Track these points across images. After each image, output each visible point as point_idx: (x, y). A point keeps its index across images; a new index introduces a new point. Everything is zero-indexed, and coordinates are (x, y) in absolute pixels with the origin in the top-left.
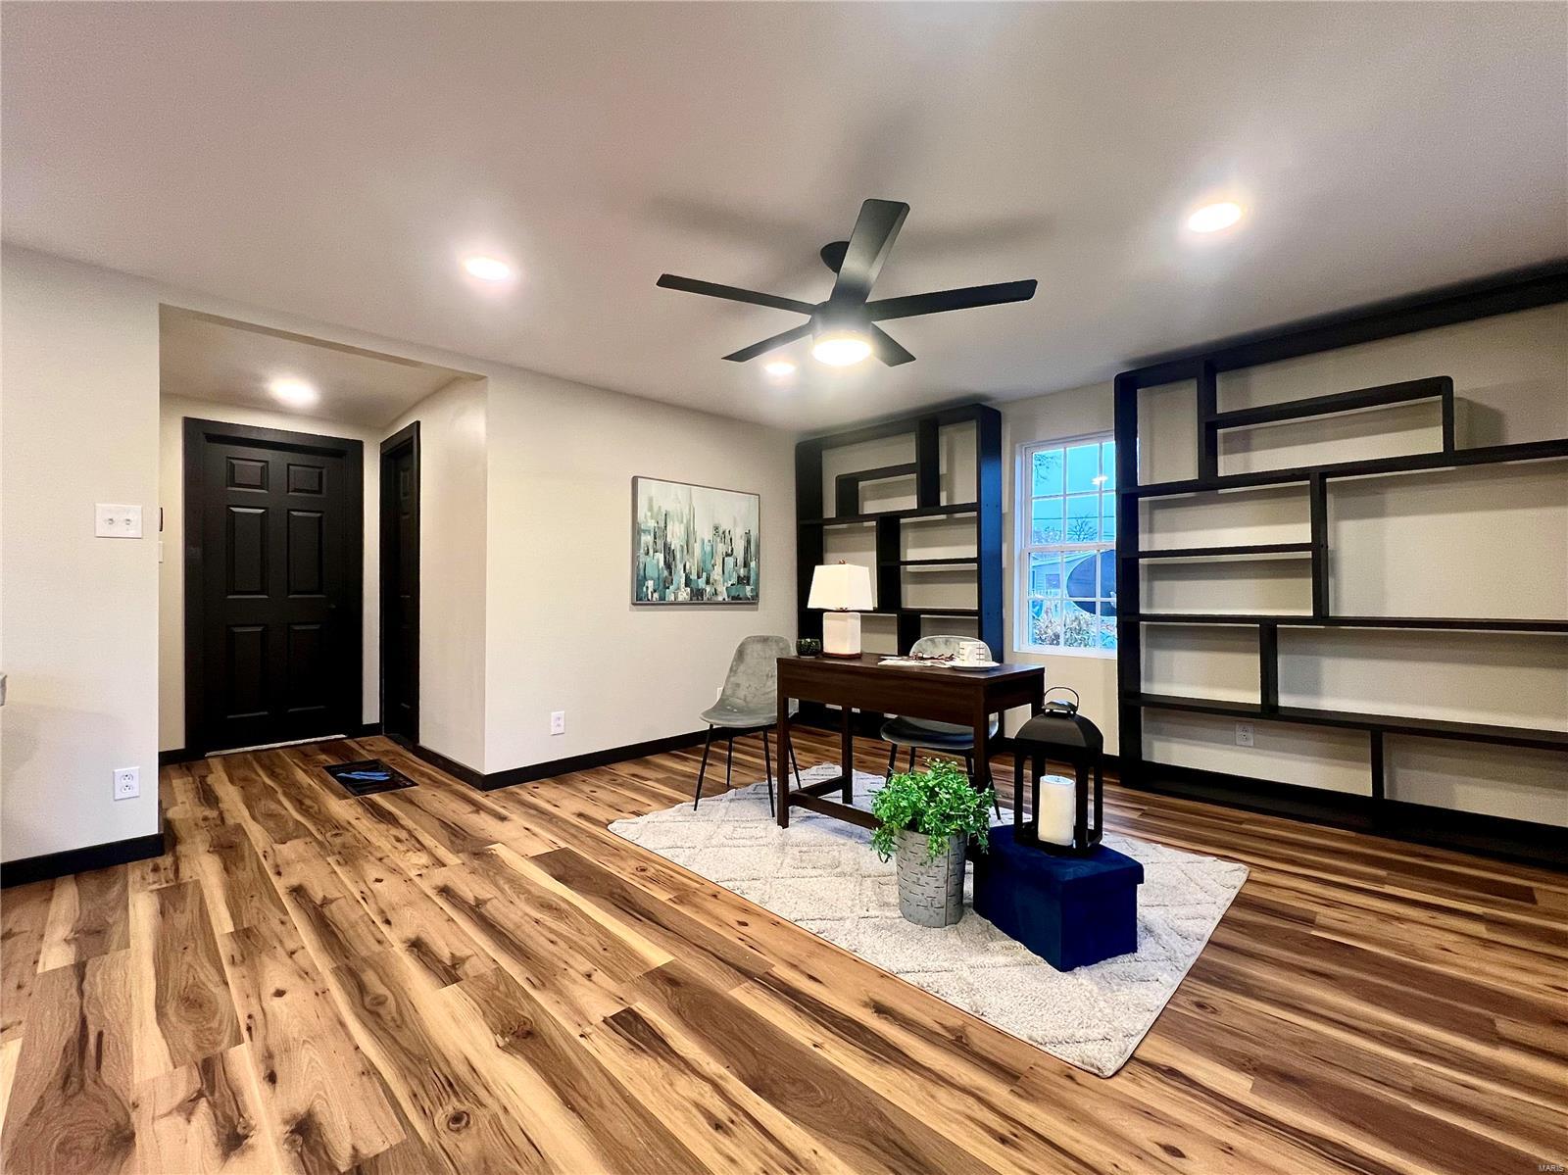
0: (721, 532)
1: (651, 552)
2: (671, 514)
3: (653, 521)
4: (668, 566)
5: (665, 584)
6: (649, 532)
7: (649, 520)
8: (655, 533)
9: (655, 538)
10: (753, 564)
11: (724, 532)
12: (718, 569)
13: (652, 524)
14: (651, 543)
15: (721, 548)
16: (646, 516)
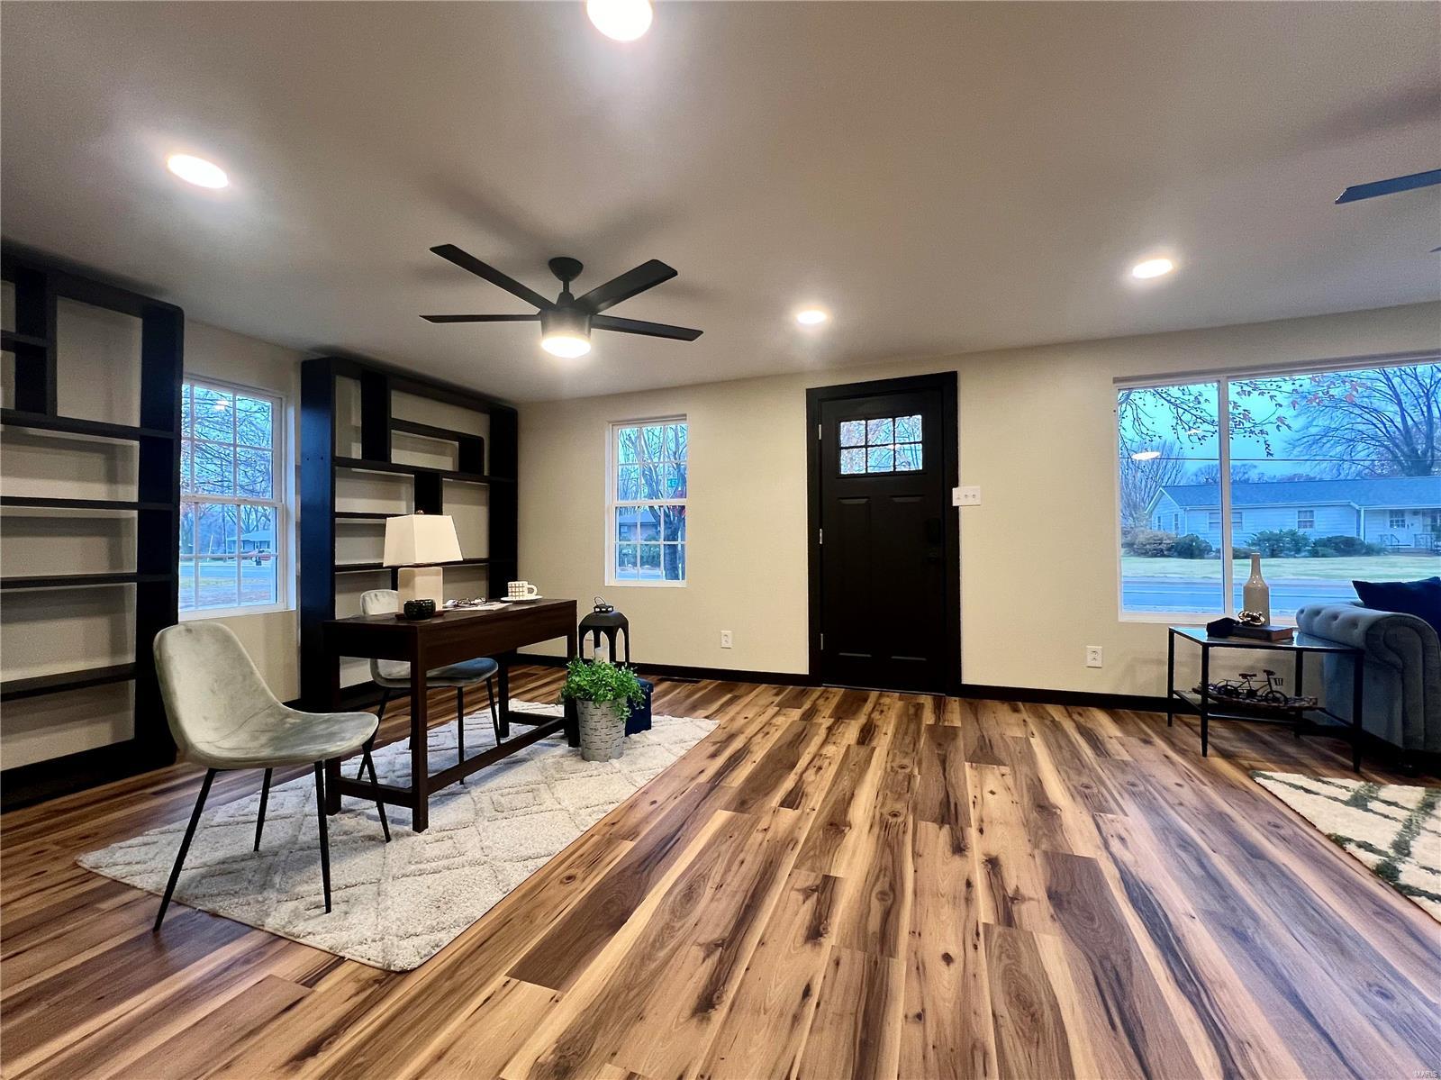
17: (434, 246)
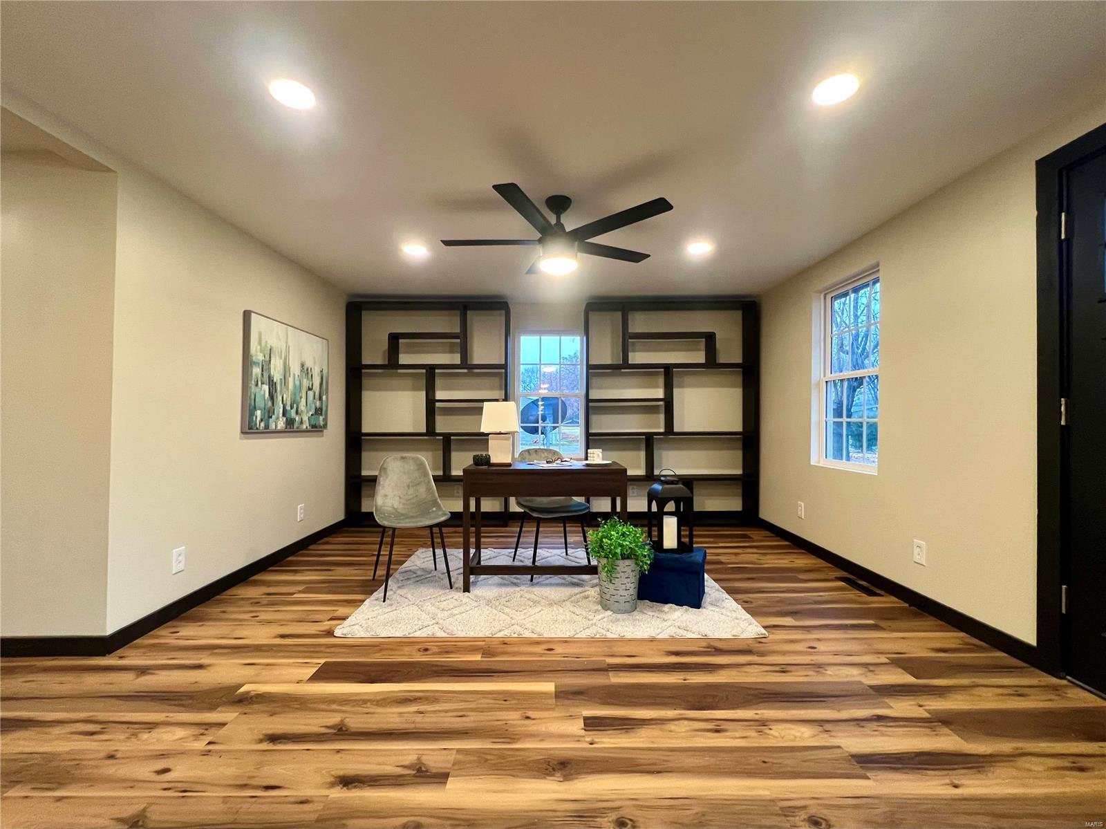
0: (305, 369)
1: (260, 383)
2: (275, 349)
3: (262, 355)
4: (272, 397)
5: (269, 413)
6: (259, 363)
7: (259, 354)
8: (263, 366)
9: (262, 371)
10: (324, 398)
11: (307, 370)
12: (303, 400)
13: (260, 357)
14: (260, 376)
15: (306, 383)
16: (256, 350)
17: (443, 239)
